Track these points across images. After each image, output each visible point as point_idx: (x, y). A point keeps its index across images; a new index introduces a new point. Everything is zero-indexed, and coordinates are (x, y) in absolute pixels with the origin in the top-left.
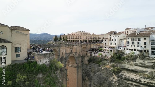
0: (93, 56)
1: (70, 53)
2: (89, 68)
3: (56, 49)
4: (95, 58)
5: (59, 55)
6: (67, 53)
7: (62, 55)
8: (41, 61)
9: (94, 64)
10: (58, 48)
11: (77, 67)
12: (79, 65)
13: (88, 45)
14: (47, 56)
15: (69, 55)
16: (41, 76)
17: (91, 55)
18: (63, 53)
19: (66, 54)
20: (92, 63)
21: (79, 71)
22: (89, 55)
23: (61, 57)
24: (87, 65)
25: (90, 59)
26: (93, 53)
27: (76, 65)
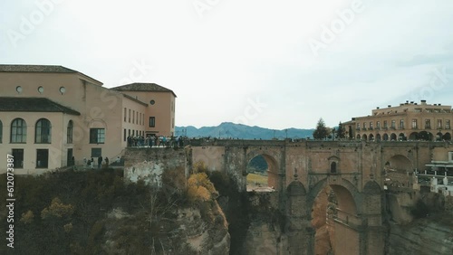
0: (436, 194)
1: (328, 175)
2: (412, 242)
3: (272, 154)
4: (443, 203)
5: (283, 176)
6: (317, 171)
7: (296, 176)
8: (134, 169)
9: (433, 225)
10: (279, 152)
11: (363, 230)
12: (371, 223)
13: (417, 148)
14: (157, 157)
15: (325, 179)
16: (118, 214)
17: (426, 189)
18: (296, 171)
19: (311, 174)
20: (425, 222)
21: (370, 247)
22: (416, 186)
23: (288, 182)
24: (404, 227)
25: (420, 203)
26: (434, 182)
27: (356, 222)
